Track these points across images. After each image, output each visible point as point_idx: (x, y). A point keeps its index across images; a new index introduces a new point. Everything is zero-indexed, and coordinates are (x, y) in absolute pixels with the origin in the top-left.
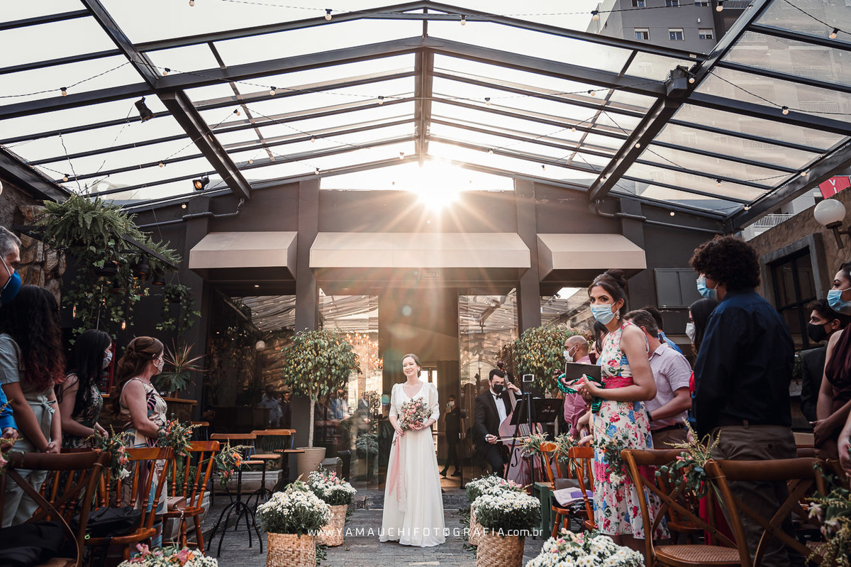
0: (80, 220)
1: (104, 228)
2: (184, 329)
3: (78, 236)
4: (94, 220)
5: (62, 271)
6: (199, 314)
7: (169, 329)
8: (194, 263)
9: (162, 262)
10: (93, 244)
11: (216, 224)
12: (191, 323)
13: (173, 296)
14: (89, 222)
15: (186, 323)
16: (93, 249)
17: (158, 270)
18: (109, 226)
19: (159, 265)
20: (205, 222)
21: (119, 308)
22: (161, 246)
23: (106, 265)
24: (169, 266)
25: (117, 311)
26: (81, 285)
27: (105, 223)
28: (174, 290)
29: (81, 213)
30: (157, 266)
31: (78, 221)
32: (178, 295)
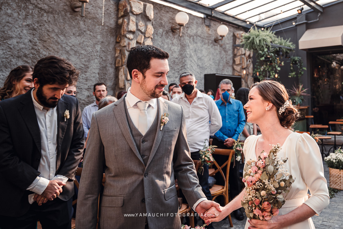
0: (255, 41)
1: (263, 43)
2: (300, 75)
3: (255, 47)
4: (260, 41)
5: (252, 55)
6: (305, 69)
7: (294, 77)
8: (301, 47)
9: (288, 49)
10: (260, 50)
11: (309, 26)
12: (302, 73)
13: (294, 63)
14: (258, 42)
15: (301, 73)
16: (261, 52)
17: (287, 52)
18: (265, 42)
19: (287, 50)
20: (304, 26)
21: (273, 71)
22: (287, 41)
23: (265, 58)
24: (291, 50)
25: (273, 73)
26: (258, 67)
27: (263, 41)
28: (294, 60)
29: (255, 38)
30: (286, 51)
31: (254, 42)
32: (296, 62)
